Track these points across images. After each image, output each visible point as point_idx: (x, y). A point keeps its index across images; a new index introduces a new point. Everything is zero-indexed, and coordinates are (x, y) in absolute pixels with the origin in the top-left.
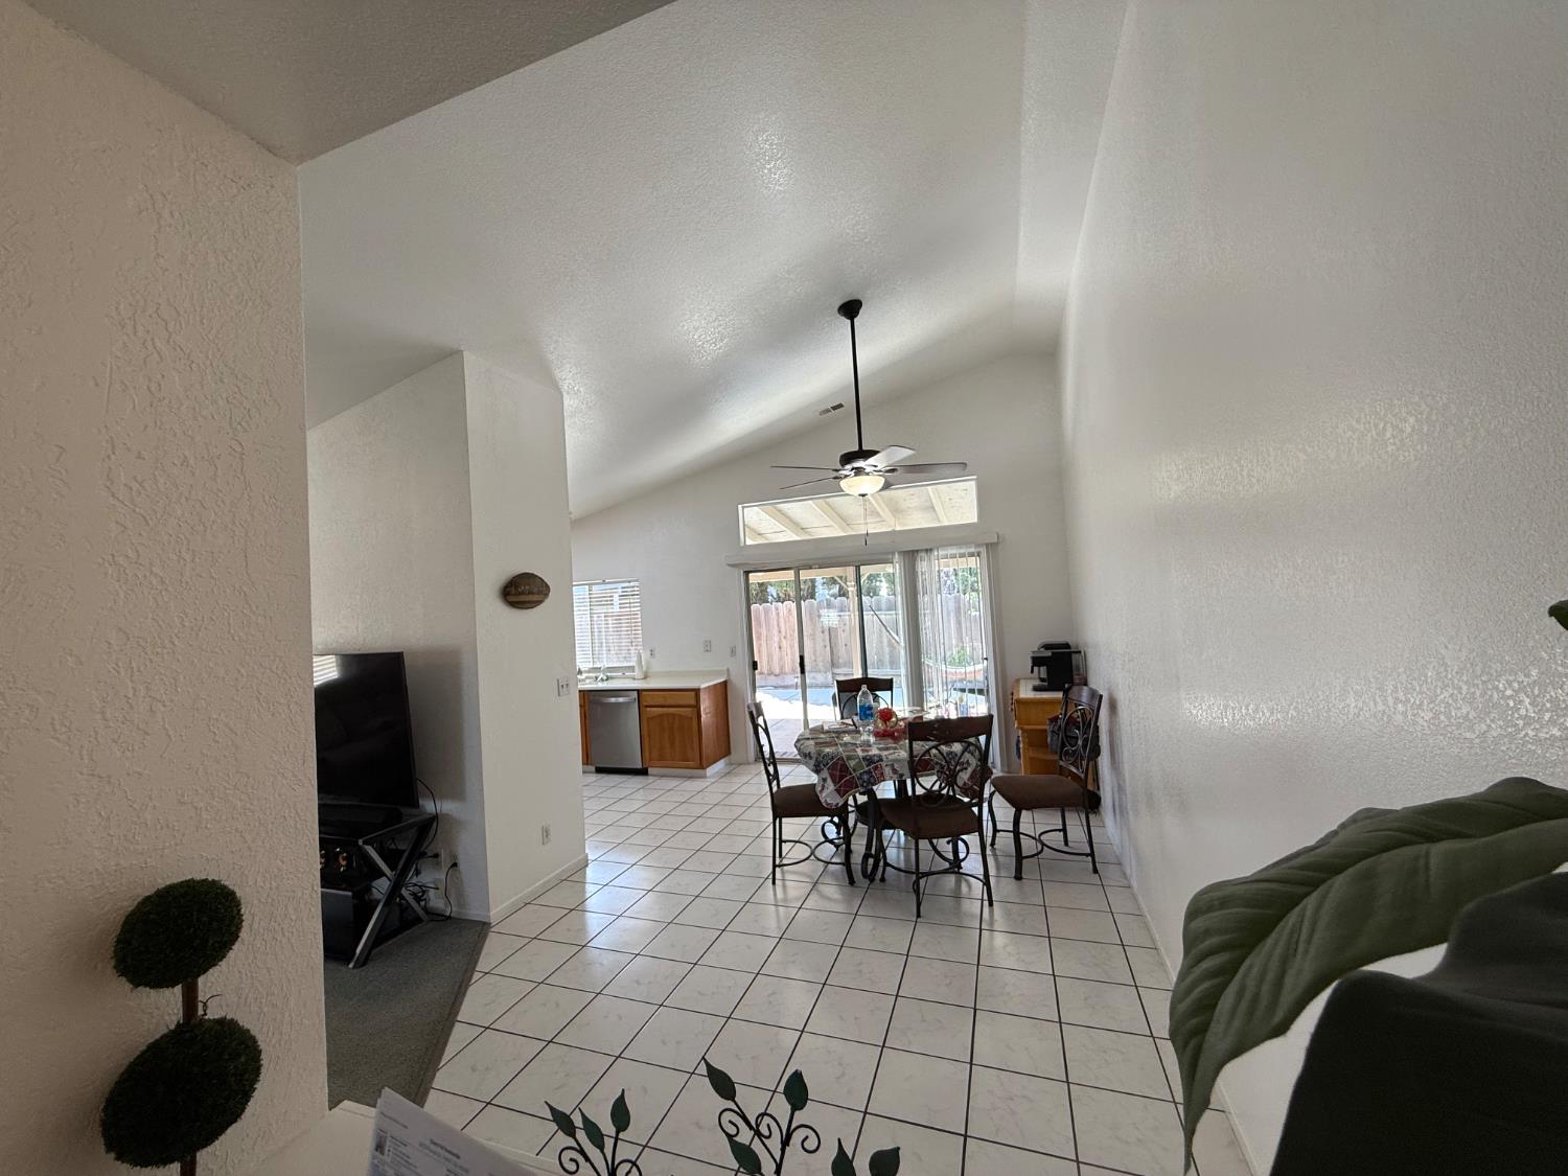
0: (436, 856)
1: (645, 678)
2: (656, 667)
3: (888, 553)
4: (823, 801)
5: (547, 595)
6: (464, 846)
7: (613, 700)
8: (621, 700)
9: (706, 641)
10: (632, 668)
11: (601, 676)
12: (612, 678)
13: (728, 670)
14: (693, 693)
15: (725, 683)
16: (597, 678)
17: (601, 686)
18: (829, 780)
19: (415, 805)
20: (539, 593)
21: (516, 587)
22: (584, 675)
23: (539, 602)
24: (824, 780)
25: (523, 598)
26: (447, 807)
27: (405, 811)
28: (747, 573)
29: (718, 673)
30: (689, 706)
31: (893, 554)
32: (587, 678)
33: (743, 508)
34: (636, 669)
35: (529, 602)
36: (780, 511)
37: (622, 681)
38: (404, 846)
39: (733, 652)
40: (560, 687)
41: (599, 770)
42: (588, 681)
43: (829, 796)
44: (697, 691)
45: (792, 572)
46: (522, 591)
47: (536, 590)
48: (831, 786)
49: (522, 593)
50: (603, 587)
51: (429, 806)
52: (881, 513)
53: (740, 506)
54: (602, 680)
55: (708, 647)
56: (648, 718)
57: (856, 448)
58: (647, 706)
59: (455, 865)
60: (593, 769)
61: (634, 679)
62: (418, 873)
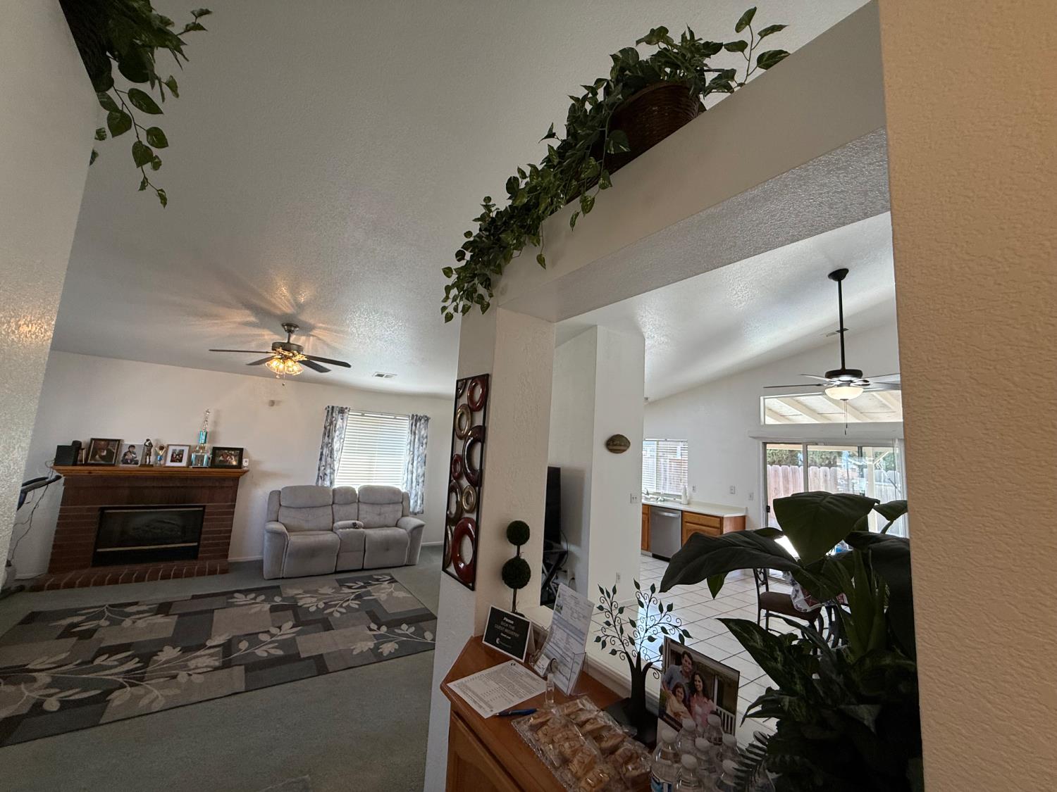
0: (566, 572)
1: (688, 504)
2: (696, 498)
3: (888, 439)
4: (795, 605)
5: (628, 447)
6: (579, 570)
7: (666, 514)
8: (671, 515)
9: (732, 487)
10: (680, 497)
11: (660, 498)
12: (667, 500)
13: (747, 508)
14: (719, 519)
15: (744, 518)
16: (657, 499)
17: (659, 504)
18: (800, 592)
19: (559, 542)
20: (625, 445)
21: (613, 442)
22: (650, 496)
23: (624, 451)
24: (797, 591)
25: (615, 448)
26: (572, 548)
27: (555, 545)
28: (765, 444)
29: (740, 510)
30: (714, 527)
31: (893, 440)
32: (651, 498)
33: (764, 399)
34: (683, 497)
35: (619, 450)
36: (797, 401)
37: (673, 503)
38: (553, 563)
39: (751, 497)
40: (632, 498)
41: (655, 556)
42: (652, 500)
43: (800, 602)
44: (721, 519)
45: (801, 446)
46: (616, 444)
47: (623, 444)
48: (801, 596)
49: (616, 445)
50: (665, 443)
51: (565, 546)
52: (890, 406)
53: (762, 398)
54: (661, 501)
55: (732, 491)
56: (687, 530)
57: (840, 368)
58: (686, 522)
59: (573, 579)
60: (651, 554)
61: (681, 503)
62: (557, 578)
